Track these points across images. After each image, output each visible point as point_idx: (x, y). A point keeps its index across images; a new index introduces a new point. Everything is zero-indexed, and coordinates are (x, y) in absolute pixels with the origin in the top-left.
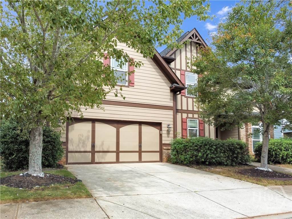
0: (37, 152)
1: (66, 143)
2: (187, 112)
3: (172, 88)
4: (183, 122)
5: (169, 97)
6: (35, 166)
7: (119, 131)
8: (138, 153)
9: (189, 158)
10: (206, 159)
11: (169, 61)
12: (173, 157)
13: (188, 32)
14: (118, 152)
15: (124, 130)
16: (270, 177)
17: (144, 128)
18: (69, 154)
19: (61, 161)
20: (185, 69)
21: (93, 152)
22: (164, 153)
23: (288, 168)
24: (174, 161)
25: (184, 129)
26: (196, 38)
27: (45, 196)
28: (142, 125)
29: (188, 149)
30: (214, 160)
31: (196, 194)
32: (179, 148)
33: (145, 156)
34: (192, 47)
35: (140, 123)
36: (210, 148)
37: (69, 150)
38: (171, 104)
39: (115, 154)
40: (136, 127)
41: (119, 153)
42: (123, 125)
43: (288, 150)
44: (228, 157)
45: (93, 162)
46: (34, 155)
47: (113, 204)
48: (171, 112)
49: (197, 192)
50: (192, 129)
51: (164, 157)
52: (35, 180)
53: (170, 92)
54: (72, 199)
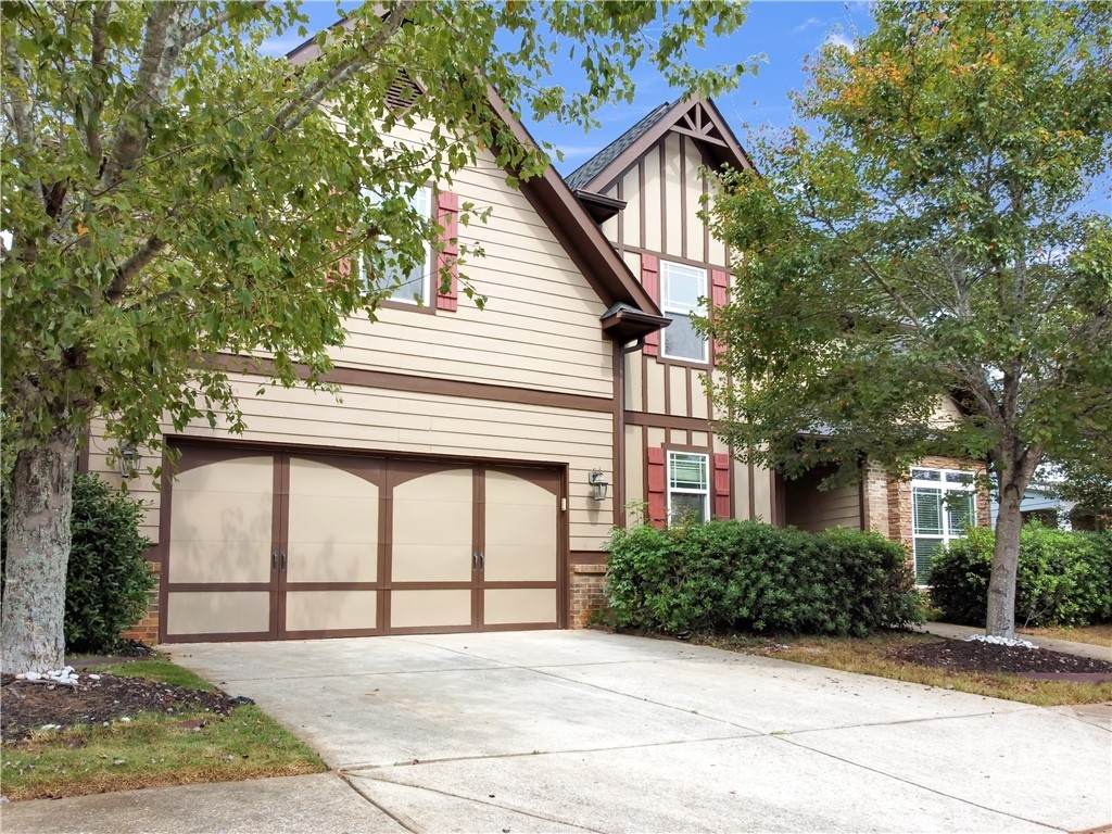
0: (45, 569)
1: (161, 549)
2: (666, 422)
3: (610, 324)
4: (651, 463)
5: (599, 360)
6: (34, 634)
7: (392, 500)
8: (469, 592)
9: (689, 604)
10: (757, 609)
11: (602, 210)
12: (618, 602)
13: (667, 104)
14: (384, 587)
15: (413, 493)
16: (1037, 671)
17: (496, 485)
18: (173, 597)
19: (138, 630)
20: (658, 249)
21: (278, 588)
22: (578, 591)
23: (1065, 639)
24: (620, 619)
25: (652, 492)
26: (703, 126)
27: (94, 770)
28: (487, 472)
29: (684, 570)
30: (788, 614)
31: (784, 744)
32: (643, 565)
33: (497, 605)
34: (687, 159)
35: (480, 466)
36: (771, 563)
37: (171, 581)
38: (606, 389)
39: (373, 595)
40: (463, 481)
41: (390, 590)
42: (407, 474)
43: (1062, 572)
44: (839, 599)
45: (277, 630)
46: (32, 581)
47: (443, 797)
48: (604, 422)
49: (785, 737)
50: (686, 495)
51: (575, 606)
52: (35, 701)
53: (604, 338)
54: (230, 779)
